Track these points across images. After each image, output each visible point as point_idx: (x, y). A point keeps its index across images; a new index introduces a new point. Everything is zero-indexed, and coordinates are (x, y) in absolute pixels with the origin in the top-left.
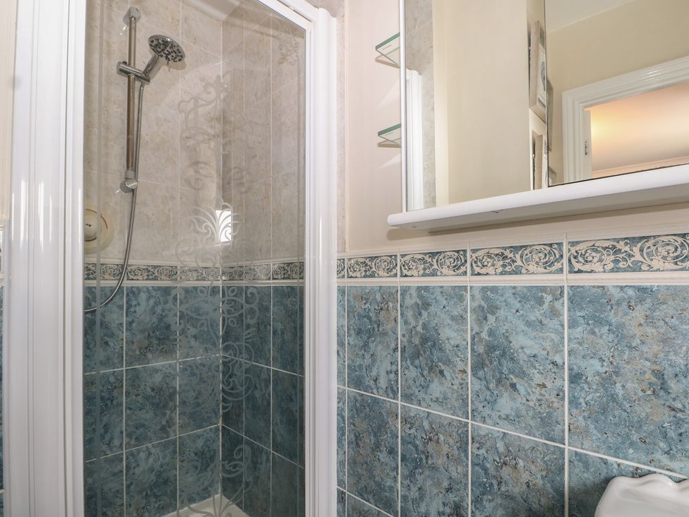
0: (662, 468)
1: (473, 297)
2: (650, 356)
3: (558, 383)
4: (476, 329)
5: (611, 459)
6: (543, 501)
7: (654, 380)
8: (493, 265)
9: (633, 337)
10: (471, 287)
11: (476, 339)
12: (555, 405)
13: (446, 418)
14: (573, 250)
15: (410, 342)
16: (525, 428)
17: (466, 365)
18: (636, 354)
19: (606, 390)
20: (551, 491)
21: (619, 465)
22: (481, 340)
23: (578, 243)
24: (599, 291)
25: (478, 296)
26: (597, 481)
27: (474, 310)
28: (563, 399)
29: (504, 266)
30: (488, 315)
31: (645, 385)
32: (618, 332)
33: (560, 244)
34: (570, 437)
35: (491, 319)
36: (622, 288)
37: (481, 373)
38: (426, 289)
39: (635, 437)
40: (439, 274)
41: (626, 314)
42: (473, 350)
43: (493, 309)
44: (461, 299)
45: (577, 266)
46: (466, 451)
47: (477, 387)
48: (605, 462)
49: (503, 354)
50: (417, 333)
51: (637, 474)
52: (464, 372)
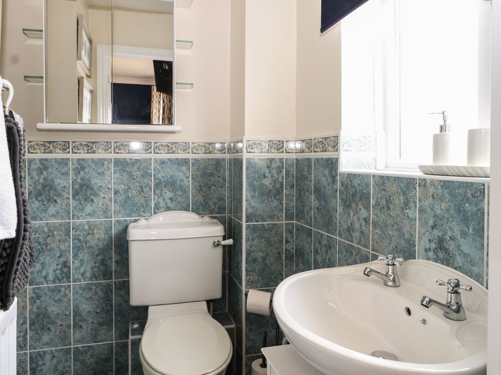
0: (142, 217)
1: (73, 163)
2: (139, 181)
3: (110, 195)
4: (75, 178)
5: (127, 219)
6: (105, 243)
7: (140, 189)
8: (83, 149)
9: (134, 175)
10: (72, 159)
11: (75, 183)
12: (109, 204)
13: (58, 223)
14: (115, 145)
15: (35, 188)
16: (97, 216)
17: (70, 195)
18: (135, 181)
19: (126, 195)
20: (107, 238)
21: (130, 220)
22: (77, 183)
23: (117, 142)
24: (124, 160)
25: (75, 163)
26: (123, 228)
27: (73, 169)
28: (112, 201)
29: (88, 150)
30: (81, 171)
31: (137, 191)
32: (130, 174)
33: (111, 142)
34: (114, 215)
35: (82, 173)
36: (131, 159)
37: (77, 198)
38: (46, 160)
39: (135, 209)
40: (54, 152)
41: (132, 168)
42: (73, 188)
43: (83, 168)
44: (67, 164)
45: (117, 151)
46: (69, 236)
47: (75, 204)
48: (126, 220)
49: (88, 188)
50: (39, 183)
51: (135, 221)
52: (69, 198)
